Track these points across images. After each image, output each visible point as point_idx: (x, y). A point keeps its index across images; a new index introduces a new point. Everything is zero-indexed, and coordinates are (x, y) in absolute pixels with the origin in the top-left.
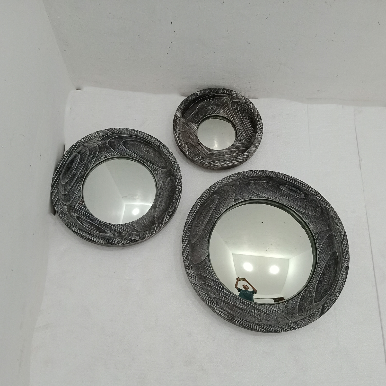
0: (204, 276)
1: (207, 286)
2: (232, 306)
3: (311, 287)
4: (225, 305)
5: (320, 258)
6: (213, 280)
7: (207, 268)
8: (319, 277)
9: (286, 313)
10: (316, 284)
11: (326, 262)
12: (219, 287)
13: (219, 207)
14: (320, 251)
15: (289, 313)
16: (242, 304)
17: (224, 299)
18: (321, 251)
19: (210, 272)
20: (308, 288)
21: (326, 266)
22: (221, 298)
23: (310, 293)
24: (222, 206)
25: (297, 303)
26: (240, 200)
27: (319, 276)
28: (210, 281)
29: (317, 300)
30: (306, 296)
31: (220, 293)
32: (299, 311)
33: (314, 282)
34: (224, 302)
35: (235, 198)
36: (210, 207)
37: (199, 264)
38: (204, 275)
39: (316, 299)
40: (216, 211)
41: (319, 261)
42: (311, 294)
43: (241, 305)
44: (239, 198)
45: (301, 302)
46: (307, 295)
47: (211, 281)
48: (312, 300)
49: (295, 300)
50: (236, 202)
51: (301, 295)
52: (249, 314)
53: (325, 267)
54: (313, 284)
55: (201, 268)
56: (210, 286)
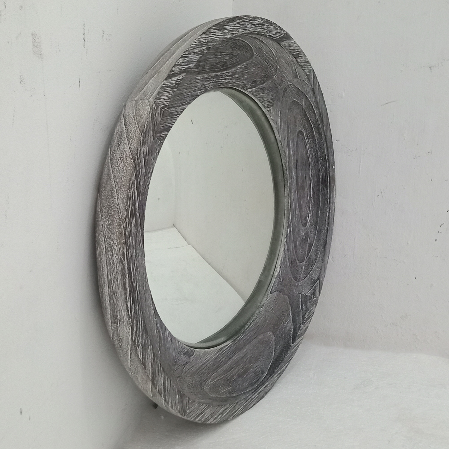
10: (228, 73)
18: (181, 103)
19: (283, 266)
20: (239, 85)
21: (199, 73)
24: (211, 362)
25: (261, 91)
27: (217, 76)
28: (291, 252)
30: (249, 80)
32: (270, 78)
33: (228, 79)
35: (188, 361)
36: (223, 378)
37: (284, 293)
39: (248, 57)
41: (197, 93)
43: (294, 178)
44: (185, 354)
46: (247, 78)
48: (251, 65)
49: (259, 96)
50: (192, 351)
51: (249, 90)
53: (202, 73)
54: (231, 79)
55: (286, 283)
56: (295, 246)
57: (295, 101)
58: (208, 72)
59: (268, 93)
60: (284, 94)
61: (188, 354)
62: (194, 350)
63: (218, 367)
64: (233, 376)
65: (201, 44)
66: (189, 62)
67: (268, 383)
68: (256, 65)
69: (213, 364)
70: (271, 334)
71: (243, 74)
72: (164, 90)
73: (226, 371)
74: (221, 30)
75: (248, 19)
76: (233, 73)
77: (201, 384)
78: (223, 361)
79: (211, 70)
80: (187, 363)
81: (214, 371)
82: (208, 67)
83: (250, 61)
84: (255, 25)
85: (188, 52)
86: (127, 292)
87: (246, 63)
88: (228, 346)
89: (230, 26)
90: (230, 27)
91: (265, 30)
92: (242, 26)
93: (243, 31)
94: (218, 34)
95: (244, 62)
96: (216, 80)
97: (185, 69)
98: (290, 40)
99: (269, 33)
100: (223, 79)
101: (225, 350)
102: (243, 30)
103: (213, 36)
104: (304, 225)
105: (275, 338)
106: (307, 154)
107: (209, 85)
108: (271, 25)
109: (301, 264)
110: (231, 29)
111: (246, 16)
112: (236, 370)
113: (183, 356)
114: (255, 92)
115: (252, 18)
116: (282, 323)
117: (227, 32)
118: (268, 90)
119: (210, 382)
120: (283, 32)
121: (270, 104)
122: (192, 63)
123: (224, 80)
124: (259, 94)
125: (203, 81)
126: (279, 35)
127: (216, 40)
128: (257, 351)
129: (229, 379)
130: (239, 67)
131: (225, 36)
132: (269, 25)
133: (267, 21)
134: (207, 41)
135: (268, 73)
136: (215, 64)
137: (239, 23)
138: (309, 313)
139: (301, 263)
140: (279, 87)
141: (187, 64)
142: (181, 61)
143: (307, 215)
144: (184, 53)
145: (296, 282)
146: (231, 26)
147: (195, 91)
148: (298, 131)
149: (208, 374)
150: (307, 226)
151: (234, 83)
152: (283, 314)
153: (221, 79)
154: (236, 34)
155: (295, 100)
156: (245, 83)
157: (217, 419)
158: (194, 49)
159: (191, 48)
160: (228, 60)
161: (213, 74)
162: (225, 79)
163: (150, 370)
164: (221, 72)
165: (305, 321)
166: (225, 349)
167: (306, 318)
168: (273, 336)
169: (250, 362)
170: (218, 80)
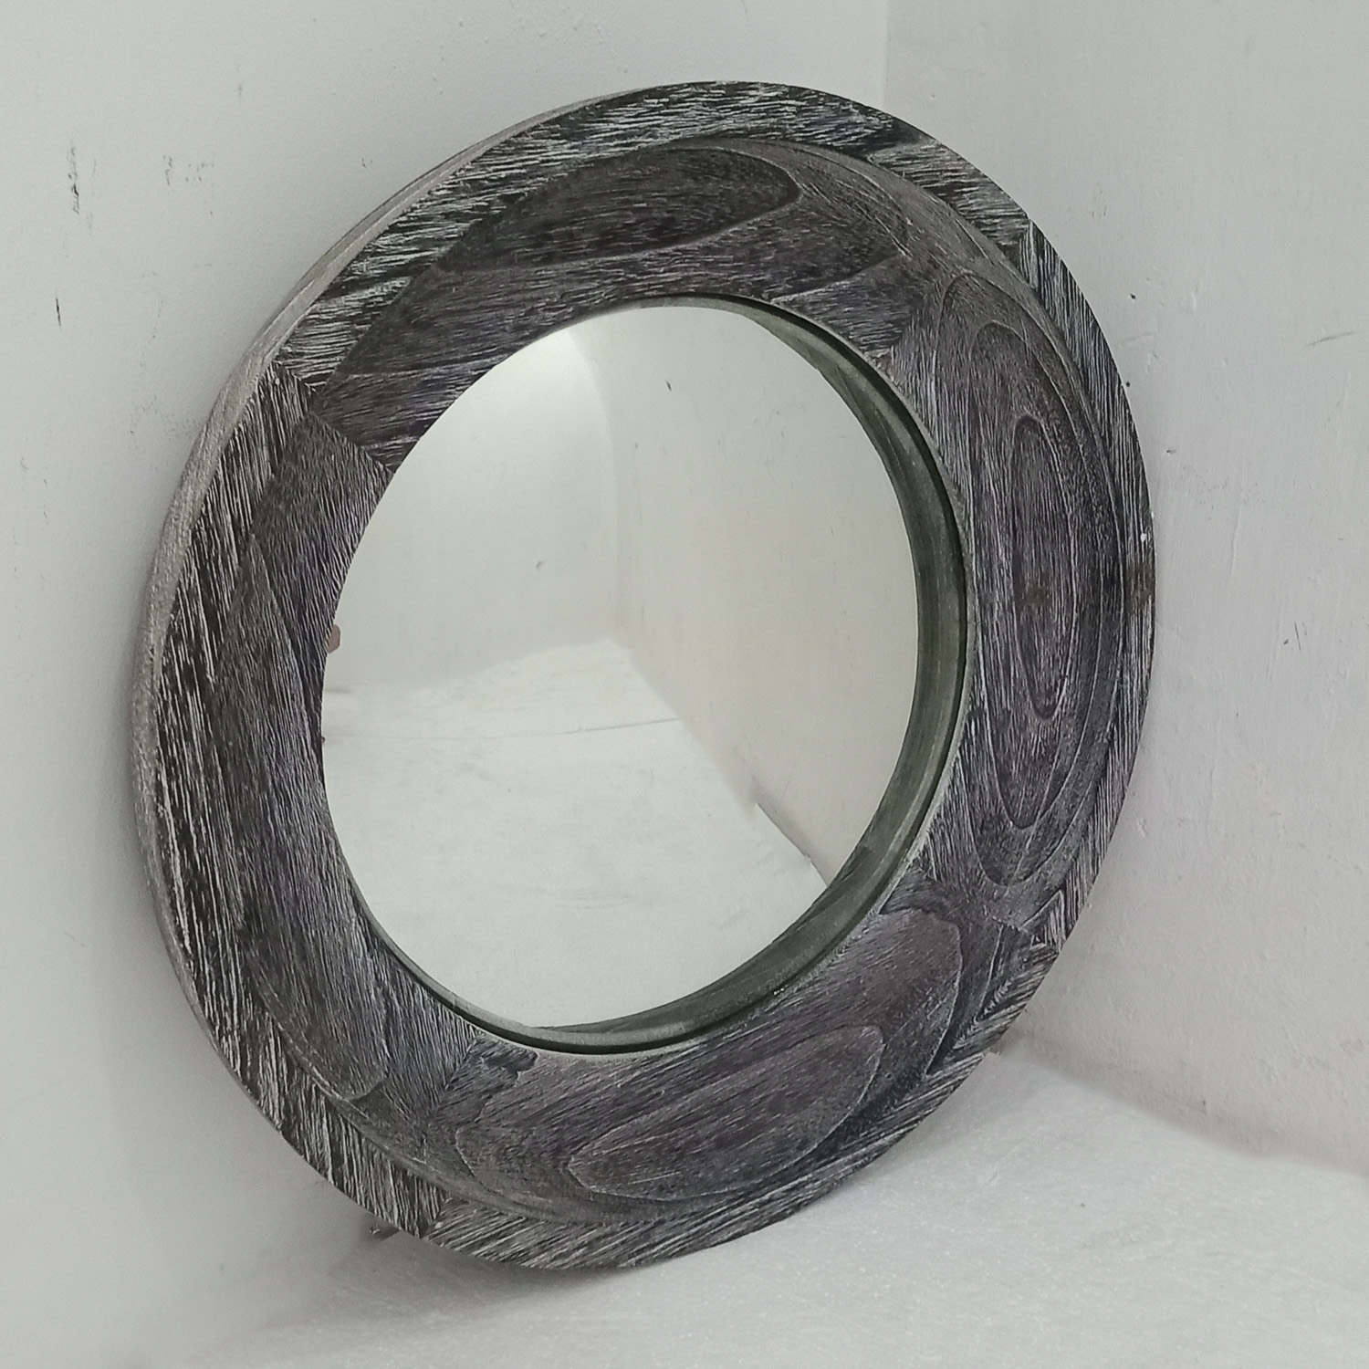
0: (980, 841)
1: (1012, 786)
2: (1029, 608)
3: (719, 270)
4: (1039, 641)
5: (523, 328)
6: (970, 787)
7: (936, 861)
8: (638, 256)
9: (925, 322)
10: (685, 251)
11: (522, 272)
12: (980, 733)
13: (616, 1103)
14: (478, 357)
15: (915, 300)
16: (995, 566)
17: (1017, 669)
18: (473, 350)
19: (943, 834)
20: (737, 284)
21: (549, 259)
22: (1025, 683)
23: (754, 256)
24: (604, 1092)
25: (842, 297)
26: (495, 1045)
27: (634, 262)
28: (981, 793)
29: (777, 191)
30: (785, 269)
31: (1004, 704)
32: (881, 257)
33: (686, 269)
34: (1030, 655)
35: (508, 1082)
36: (655, 1142)
37: (944, 917)
38: (971, 848)
39: (770, 198)
40: (650, 1090)
41: (544, 318)
42: (757, 247)
43: (1000, 566)
44: (492, 1062)
45: (828, 274)
46: (776, 262)
47: (977, 792)
48: (789, 220)
49: (833, 314)
50: (525, 1055)
51: (790, 298)
52: (1017, 501)
53: (564, 259)
54: (696, 269)
55: (956, 885)
56: (1004, 776)
57: (994, 325)
58: (586, 255)
59: (876, 303)
60: (947, 305)
61: (512, 1065)
62: (535, 1056)
63: (634, 1111)
64: (698, 1142)
65: (476, 187)
66: (423, 244)
67: (805, 1178)
68: (813, 221)
69: (616, 1100)
70: (876, 1032)
71: (753, 251)
72: (312, 331)
73: (671, 1125)
74: (568, 137)
75: (701, 95)
76: (708, 250)
77: (558, 1151)
78: (658, 1094)
79: (603, 246)
80: (500, 1088)
81: (616, 1120)
82: (588, 238)
83: (786, 209)
84: (733, 109)
85: (418, 213)
86: (176, 889)
87: (764, 217)
88: (685, 1053)
89: (612, 122)
90: (612, 126)
91: (783, 122)
92: (670, 118)
93: (678, 133)
94: (560, 152)
95: (756, 215)
96: (632, 276)
97: (406, 264)
98: (914, 141)
99: (807, 129)
100: (662, 270)
101: (668, 1065)
102: (677, 130)
103: (534, 159)
104: (1046, 713)
105: (886, 1047)
106: (1057, 489)
107: (597, 292)
108: (815, 102)
109: (1023, 832)
110: (617, 129)
111: (689, 85)
112: (714, 1124)
113: (487, 1068)
114: (813, 303)
115: (720, 87)
116: (923, 1006)
117: (600, 142)
118: (873, 294)
119: (598, 1148)
120: (876, 121)
121: (882, 338)
122: (440, 246)
123: (664, 272)
124: (833, 308)
125: (569, 281)
126: (857, 130)
127: (545, 171)
128: (808, 1078)
129: (678, 1149)
130: (734, 231)
131: (590, 153)
132: (804, 103)
133: (796, 92)
134: (503, 174)
135: (872, 241)
136: (622, 228)
137: (654, 110)
138: (1008, 987)
139: (1023, 828)
140: (925, 285)
141: (413, 249)
142: (386, 242)
143: (1056, 684)
144: (404, 218)
145: (995, 885)
146: (621, 121)
147: (532, 311)
148: (1016, 417)
149: (592, 1126)
150: (1053, 718)
151: (714, 281)
152: (929, 980)
153: (650, 273)
154: (644, 145)
155: (995, 321)
156: (767, 277)
157: (567, 1260)
158: (445, 203)
159: (431, 201)
160: (680, 213)
161: (614, 258)
162: (671, 271)
163: (277, 1101)
164: (651, 252)
165: (989, 1009)
166: (668, 1060)
167: (995, 1003)
168: (881, 1041)
169: (773, 1109)
170: (639, 275)
